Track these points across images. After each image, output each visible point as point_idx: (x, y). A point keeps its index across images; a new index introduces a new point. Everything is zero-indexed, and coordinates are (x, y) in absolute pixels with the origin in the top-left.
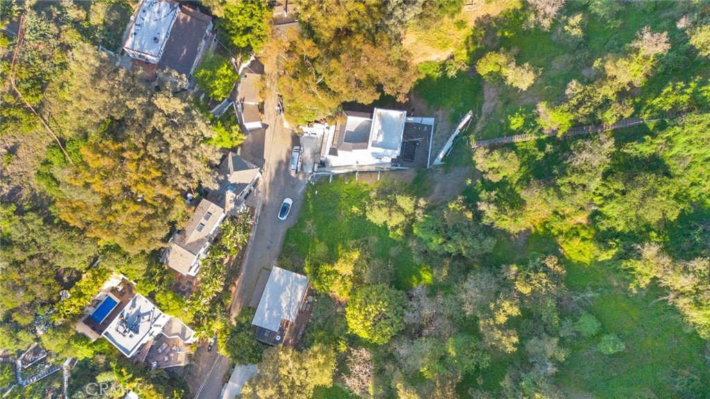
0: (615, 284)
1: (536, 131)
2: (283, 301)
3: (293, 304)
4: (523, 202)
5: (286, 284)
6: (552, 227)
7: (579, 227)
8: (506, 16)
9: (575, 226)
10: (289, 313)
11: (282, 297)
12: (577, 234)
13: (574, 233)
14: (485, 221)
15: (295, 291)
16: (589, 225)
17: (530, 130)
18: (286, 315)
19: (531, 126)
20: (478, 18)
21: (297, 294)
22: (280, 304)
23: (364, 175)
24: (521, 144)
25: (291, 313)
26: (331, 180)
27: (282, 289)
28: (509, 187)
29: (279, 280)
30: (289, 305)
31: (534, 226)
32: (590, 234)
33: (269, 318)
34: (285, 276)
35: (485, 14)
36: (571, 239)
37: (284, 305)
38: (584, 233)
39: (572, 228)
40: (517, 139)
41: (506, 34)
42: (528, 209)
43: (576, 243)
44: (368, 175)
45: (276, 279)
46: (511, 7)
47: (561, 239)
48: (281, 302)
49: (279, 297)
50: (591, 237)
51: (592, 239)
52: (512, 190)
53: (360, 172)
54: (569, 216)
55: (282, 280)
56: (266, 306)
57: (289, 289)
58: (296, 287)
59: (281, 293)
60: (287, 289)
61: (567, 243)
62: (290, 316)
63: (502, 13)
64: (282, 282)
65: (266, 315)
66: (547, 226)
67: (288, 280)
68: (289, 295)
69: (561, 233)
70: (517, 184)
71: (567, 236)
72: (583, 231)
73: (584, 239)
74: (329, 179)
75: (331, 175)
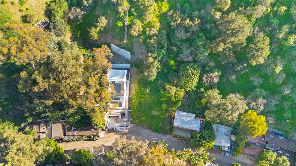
1: (125, 16)
2: (187, 119)
3: (188, 116)
4: (150, 22)
5: (180, 119)
6: (158, 14)
7: (158, 6)
8: (72, 32)
10: (192, 117)
13: (160, 8)
14: (157, 33)
15: (183, 115)
16: (158, 3)
18: (193, 118)
19: (123, 18)
20: (71, 41)
21: (183, 114)
22: (189, 121)
23: (130, 93)
24: (128, 23)
25: (191, 116)
27: (183, 121)
28: (144, 26)
29: (179, 122)
30: (189, 117)
31: (158, 20)
32: (160, 3)
33: (196, 124)
34: (177, 120)
35: (69, 39)
36: (162, 9)
37: (189, 119)
38: (160, 5)
39: (158, 8)
40: (127, 23)
41: (79, 33)
42: (152, 21)
43: (163, 7)
44: (130, 91)
45: (179, 124)
46: (69, 29)
47: (161, 12)
49: (186, 121)
50: (161, 3)
51: (162, 3)
52: (145, 25)
53: (129, 95)
54: (155, 9)
55: (179, 121)
56: (191, 126)
57: (182, 118)
58: (181, 115)
59: (185, 121)
60: (182, 119)
61: (163, 10)
62: (193, 116)
63: (71, 33)
64: (180, 121)
65: (195, 125)
66: (157, 16)
67: (179, 119)
68: (184, 117)
69: (159, 12)
70: (143, 23)
71: (161, 10)
72: (159, 5)
73: (162, 5)
74: (130, 112)
75: (129, 111)
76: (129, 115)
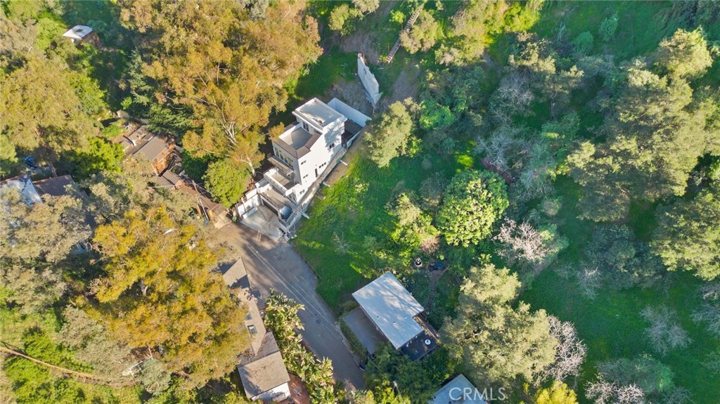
0: (563, 14)
1: (417, 5)
3: (400, 295)
4: (463, 36)
6: (495, 31)
7: (507, 13)
9: (505, 16)
10: (410, 306)
11: (389, 302)
12: (512, 16)
13: (509, 18)
14: (460, 64)
16: (510, 6)
17: (413, 9)
18: (410, 310)
19: (411, 7)
22: (394, 308)
23: (331, 179)
26: (308, 217)
27: (380, 298)
28: (442, 40)
29: (368, 294)
30: (400, 300)
31: (486, 43)
32: (517, 8)
33: (402, 327)
36: (513, 22)
38: (514, 12)
39: (505, 19)
43: (518, 20)
44: (334, 173)
47: (508, 29)
48: (392, 306)
50: (520, 8)
51: (522, 8)
52: (446, 40)
53: (325, 180)
61: (514, 26)
62: (414, 307)
64: (373, 294)
69: (503, 28)
70: (446, 34)
71: (509, 25)
72: (512, 11)
73: (519, 14)
74: (306, 218)
75: (305, 215)
76: (297, 224)
